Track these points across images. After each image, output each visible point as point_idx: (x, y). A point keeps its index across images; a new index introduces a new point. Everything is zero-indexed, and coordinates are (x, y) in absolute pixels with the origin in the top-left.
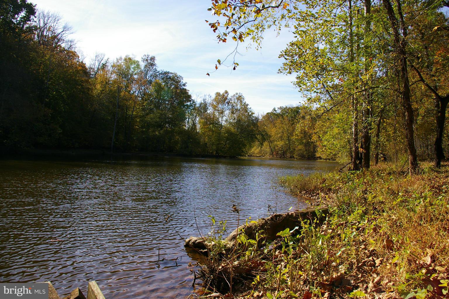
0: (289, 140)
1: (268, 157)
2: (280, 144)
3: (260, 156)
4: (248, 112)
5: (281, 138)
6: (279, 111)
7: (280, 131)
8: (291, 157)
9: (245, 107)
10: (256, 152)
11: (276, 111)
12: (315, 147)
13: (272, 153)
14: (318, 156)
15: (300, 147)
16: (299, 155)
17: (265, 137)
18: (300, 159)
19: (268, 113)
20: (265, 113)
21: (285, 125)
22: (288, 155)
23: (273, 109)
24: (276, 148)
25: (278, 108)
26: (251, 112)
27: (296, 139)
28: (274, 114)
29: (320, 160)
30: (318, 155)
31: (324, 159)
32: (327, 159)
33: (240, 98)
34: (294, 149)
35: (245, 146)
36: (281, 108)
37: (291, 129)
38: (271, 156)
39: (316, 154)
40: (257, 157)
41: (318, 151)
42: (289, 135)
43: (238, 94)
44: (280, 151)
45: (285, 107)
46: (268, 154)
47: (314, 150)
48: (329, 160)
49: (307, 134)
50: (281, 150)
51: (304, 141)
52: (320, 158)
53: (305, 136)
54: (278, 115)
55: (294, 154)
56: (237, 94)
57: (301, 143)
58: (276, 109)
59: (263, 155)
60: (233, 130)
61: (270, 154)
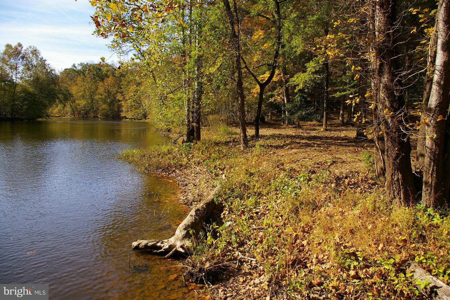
0: (92, 100)
1: (69, 117)
2: (82, 103)
3: (60, 116)
4: (47, 68)
5: (83, 96)
6: (79, 68)
7: (82, 89)
8: (94, 117)
9: (43, 63)
10: (55, 111)
11: (76, 67)
12: (120, 106)
13: (73, 113)
14: (123, 116)
15: (104, 106)
16: (102, 115)
17: (67, 97)
18: (104, 119)
19: (66, 69)
20: (63, 70)
21: (87, 83)
22: (92, 115)
23: (72, 65)
24: (78, 107)
25: (79, 64)
26: (50, 68)
27: (99, 98)
28: (74, 70)
29: (125, 120)
30: (123, 114)
31: (129, 119)
32: (133, 119)
33: (35, 52)
34: (98, 109)
35: (46, 106)
36: (81, 64)
37: (94, 87)
38: (73, 116)
39: (121, 113)
40: (56, 117)
41: (123, 111)
42: (92, 93)
43: (32, 48)
44: (82, 110)
45: (86, 64)
46: (69, 114)
47: (118, 109)
48: (135, 120)
49: (111, 93)
50: (84, 110)
51: (109, 100)
52: (125, 117)
53: (109, 95)
54: (78, 72)
55: (98, 113)
56: (30, 47)
57: (105, 102)
58: (76, 65)
59: (64, 115)
60: (31, 90)
61: (72, 114)
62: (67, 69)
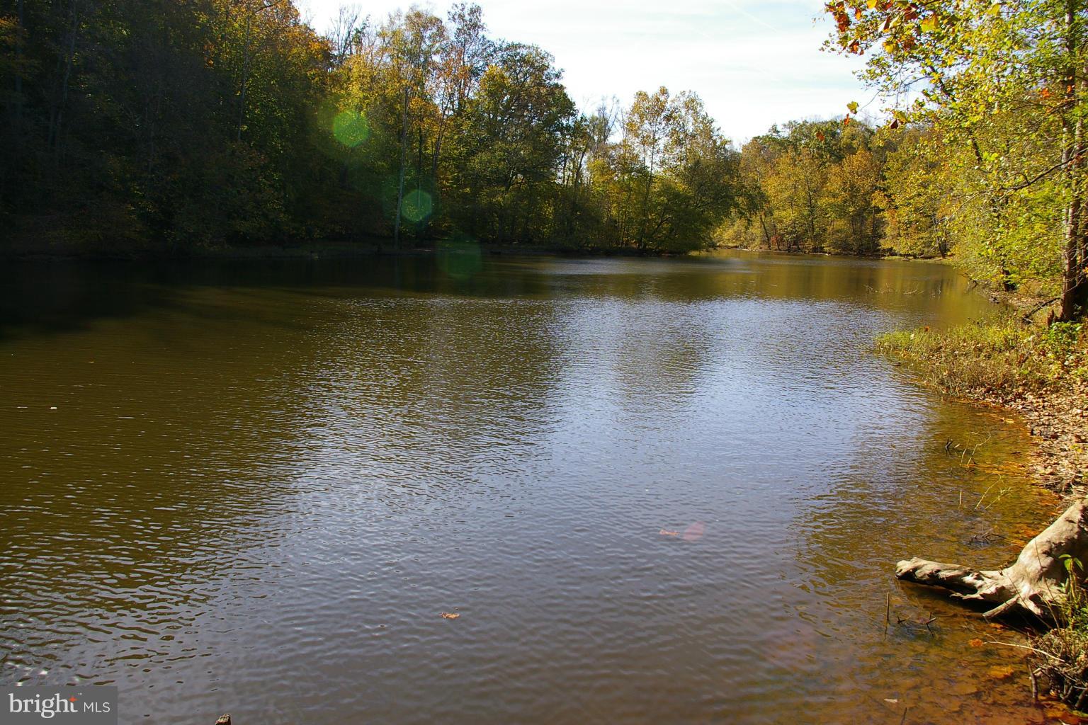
0: (812, 208)
1: (757, 249)
2: (788, 216)
3: (736, 247)
4: (714, 138)
5: (791, 201)
6: (785, 133)
7: (790, 183)
8: (815, 250)
9: (706, 129)
10: (726, 236)
11: (778, 132)
12: (878, 224)
13: (767, 240)
14: (886, 247)
15: (840, 224)
16: (835, 245)
17: (756, 201)
18: (837, 254)
19: (755, 139)
20: (750, 140)
21: (802, 169)
22: (809, 244)
23: (770, 127)
24: (779, 226)
25: (785, 126)
26: (721, 138)
27: (829, 204)
28: (774, 140)
29: (891, 258)
30: (885, 244)
31: (901, 255)
32: (909, 255)
33: (692, 104)
34: (824, 230)
35: (708, 224)
36: (790, 125)
37: (818, 177)
38: (765, 247)
39: (882, 241)
40: (729, 248)
41: (885, 234)
42: (811, 193)
43: (687, 94)
44: (788, 233)
45: (802, 123)
46: (757, 242)
47: (874, 231)
48: (915, 257)
49: (858, 191)
50: (792, 233)
51: (851, 209)
52: (891, 252)
53: (853, 196)
54: (783, 144)
55: (824, 241)
56: (683, 93)
57: (842, 213)
58: (779, 128)
59: (745, 244)
60: (681, 187)
61: (763, 242)
62: (759, 137)
